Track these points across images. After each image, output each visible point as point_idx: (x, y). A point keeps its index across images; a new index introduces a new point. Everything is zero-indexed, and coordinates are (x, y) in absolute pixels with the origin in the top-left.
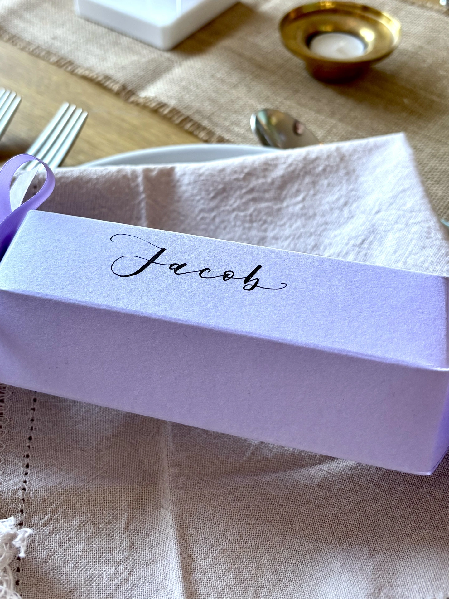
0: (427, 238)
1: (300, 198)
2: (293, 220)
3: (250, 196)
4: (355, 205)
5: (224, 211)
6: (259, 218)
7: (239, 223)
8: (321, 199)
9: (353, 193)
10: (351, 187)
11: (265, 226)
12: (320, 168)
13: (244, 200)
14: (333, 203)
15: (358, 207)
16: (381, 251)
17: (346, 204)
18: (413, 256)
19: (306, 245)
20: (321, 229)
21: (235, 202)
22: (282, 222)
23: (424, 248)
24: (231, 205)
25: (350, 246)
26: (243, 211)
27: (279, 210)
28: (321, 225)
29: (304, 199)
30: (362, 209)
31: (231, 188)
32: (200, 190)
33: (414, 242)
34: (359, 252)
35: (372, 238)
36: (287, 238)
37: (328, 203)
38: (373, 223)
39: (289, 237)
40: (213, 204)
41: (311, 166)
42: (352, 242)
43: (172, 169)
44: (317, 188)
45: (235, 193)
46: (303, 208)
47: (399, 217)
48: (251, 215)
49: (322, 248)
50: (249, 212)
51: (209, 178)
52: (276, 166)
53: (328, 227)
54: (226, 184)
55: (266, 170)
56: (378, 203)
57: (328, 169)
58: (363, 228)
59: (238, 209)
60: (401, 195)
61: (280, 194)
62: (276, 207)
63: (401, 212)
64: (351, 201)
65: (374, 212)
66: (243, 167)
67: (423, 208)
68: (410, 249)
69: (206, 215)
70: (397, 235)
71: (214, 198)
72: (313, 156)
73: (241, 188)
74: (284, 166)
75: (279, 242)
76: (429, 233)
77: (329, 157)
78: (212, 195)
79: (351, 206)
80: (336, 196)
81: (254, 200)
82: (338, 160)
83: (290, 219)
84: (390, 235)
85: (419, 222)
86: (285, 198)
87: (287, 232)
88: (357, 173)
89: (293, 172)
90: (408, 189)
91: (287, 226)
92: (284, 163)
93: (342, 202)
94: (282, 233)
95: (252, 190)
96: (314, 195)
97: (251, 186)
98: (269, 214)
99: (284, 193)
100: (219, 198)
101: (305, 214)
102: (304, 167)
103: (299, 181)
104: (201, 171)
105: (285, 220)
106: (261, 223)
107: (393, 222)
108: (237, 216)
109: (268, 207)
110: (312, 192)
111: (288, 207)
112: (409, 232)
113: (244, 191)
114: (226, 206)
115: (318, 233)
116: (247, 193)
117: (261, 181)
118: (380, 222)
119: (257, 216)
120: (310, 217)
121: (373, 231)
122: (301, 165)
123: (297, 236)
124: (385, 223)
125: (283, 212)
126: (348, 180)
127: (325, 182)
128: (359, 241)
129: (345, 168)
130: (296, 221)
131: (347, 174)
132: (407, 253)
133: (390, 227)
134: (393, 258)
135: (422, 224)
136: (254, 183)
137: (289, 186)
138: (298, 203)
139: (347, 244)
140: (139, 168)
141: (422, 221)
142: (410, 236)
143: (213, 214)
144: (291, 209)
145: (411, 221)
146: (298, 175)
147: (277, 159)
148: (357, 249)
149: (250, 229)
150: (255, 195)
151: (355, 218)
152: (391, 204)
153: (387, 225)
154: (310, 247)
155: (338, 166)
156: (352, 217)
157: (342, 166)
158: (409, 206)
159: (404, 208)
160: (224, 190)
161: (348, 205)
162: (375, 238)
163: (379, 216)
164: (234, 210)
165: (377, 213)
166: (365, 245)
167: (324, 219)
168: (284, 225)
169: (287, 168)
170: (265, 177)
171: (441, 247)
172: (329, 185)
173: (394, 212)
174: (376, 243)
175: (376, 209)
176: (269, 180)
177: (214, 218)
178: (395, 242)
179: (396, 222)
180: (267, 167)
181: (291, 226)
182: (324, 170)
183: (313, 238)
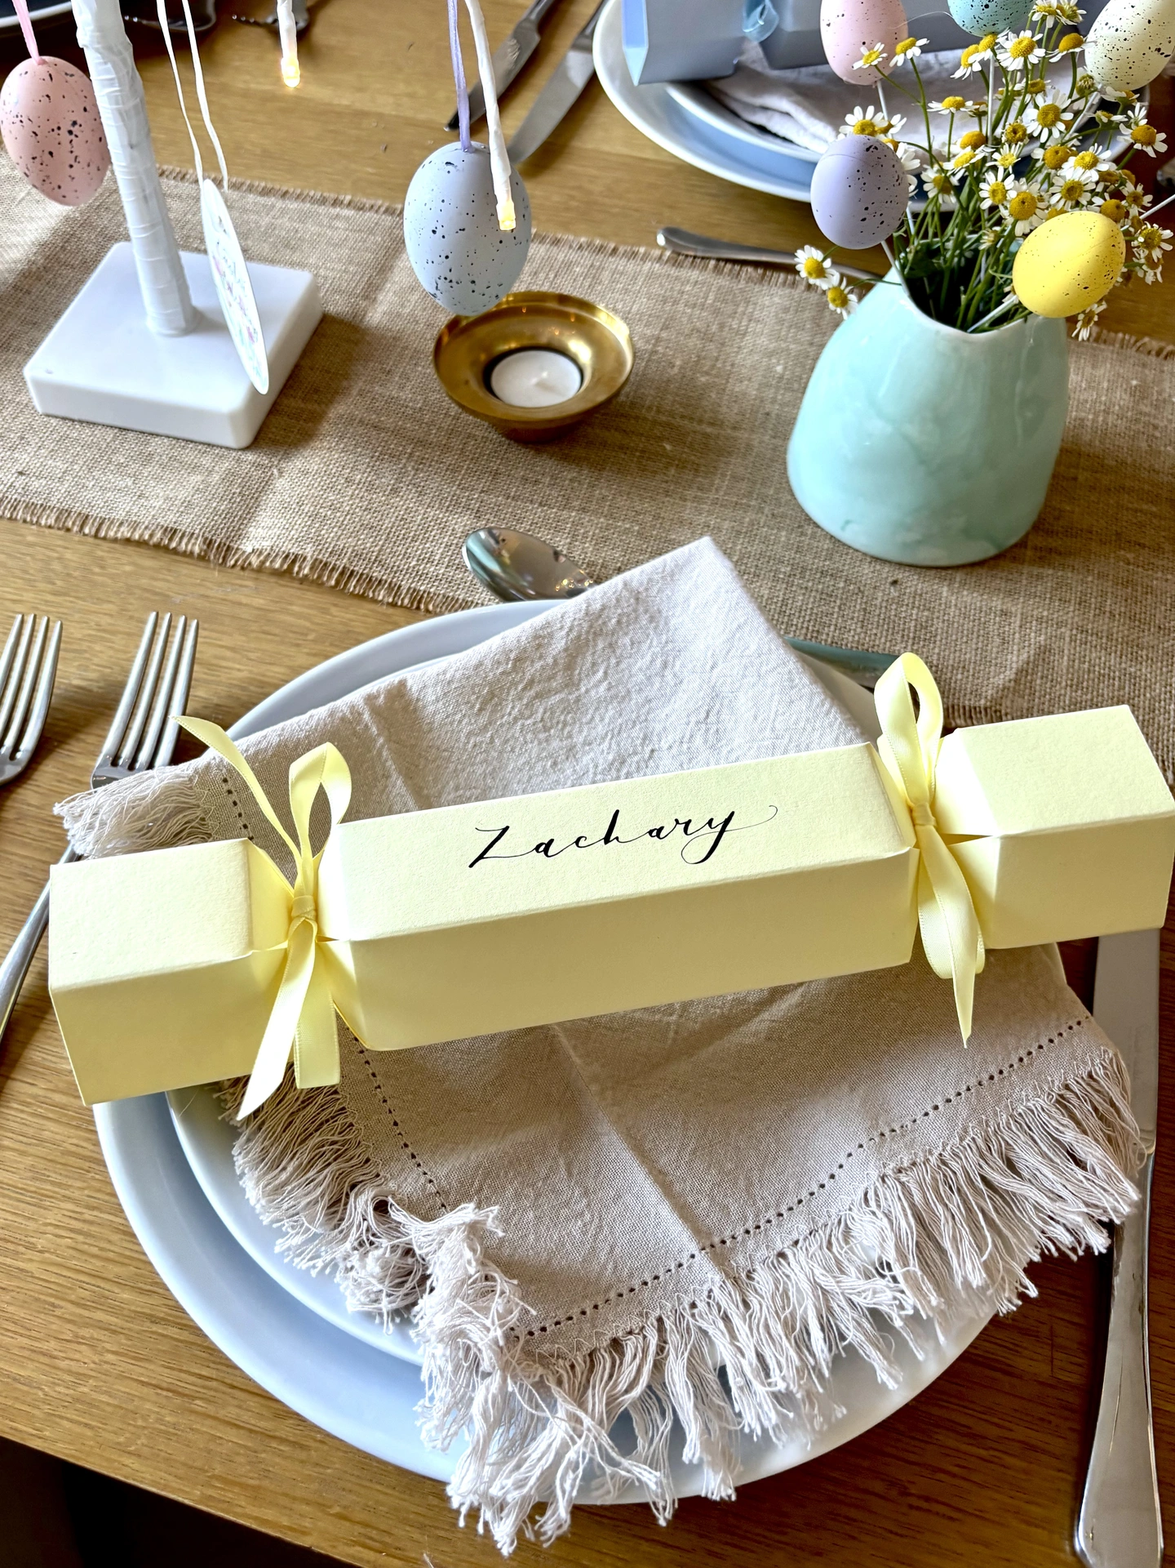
0: (792, 688)
1: (600, 674)
2: (603, 710)
3: (532, 693)
4: (678, 664)
5: (502, 725)
6: (555, 721)
7: (529, 736)
8: (630, 666)
9: (670, 646)
10: (664, 637)
11: (568, 729)
12: (614, 621)
13: (525, 701)
14: (648, 668)
15: (683, 666)
16: (736, 722)
17: (665, 665)
18: (780, 718)
19: (633, 741)
20: (644, 710)
21: (513, 708)
22: (589, 716)
23: (792, 702)
24: (510, 714)
25: (692, 724)
26: (529, 717)
27: (578, 700)
28: (643, 706)
29: (606, 673)
30: (690, 666)
31: (501, 688)
32: (458, 705)
33: (776, 697)
34: (707, 730)
35: (717, 706)
36: (603, 739)
37: (640, 669)
38: (712, 684)
39: (606, 734)
40: (483, 720)
41: (600, 622)
42: (693, 719)
43: (402, 684)
44: (618, 652)
45: (508, 693)
46: (609, 689)
47: (746, 668)
48: (542, 720)
49: (655, 739)
50: (539, 715)
51: (464, 682)
52: (551, 636)
53: (653, 705)
54: (490, 684)
55: (539, 646)
56: (709, 654)
57: (624, 620)
58: (702, 694)
59: (521, 715)
60: (738, 635)
61: (571, 677)
62: (572, 697)
63: (744, 661)
64: (671, 659)
65: (708, 667)
66: (506, 652)
67: (773, 647)
68: (774, 710)
69: (479, 739)
70: (750, 693)
71: (480, 710)
72: (598, 606)
73: (514, 684)
74: (563, 633)
75: (594, 745)
76: (792, 680)
77: (618, 600)
78: (478, 706)
79: (673, 666)
80: (648, 658)
81: (539, 696)
82: (632, 601)
83: (597, 709)
84: (741, 695)
85: (775, 668)
86: (580, 680)
87: (600, 729)
88: (664, 615)
89: (578, 637)
90: (745, 623)
91: (597, 719)
92: (562, 628)
93: (659, 662)
94: (594, 733)
95: (531, 683)
96: (618, 664)
97: (528, 676)
98: (567, 710)
99: (577, 672)
100: (489, 708)
101: (616, 696)
102: (591, 627)
103: (591, 650)
104: (448, 676)
105: (591, 712)
106: (560, 726)
107: (739, 677)
108: (523, 725)
109: (562, 701)
110: (613, 661)
111: (587, 691)
112: (765, 685)
113: (520, 687)
114: (503, 716)
115: (643, 718)
116: (524, 689)
117: (538, 665)
118: (721, 681)
119: (551, 719)
120: (624, 698)
121: (715, 695)
122: (585, 625)
123: (616, 732)
124: (729, 680)
125: (585, 701)
126: (655, 628)
127: (627, 640)
128: (703, 715)
129: (646, 611)
130: (607, 710)
131: (652, 619)
132: (772, 715)
133: (738, 684)
134: (756, 726)
135: (779, 670)
136: (531, 670)
137: (579, 660)
138: (600, 682)
139: (688, 724)
140: (356, 697)
141: (778, 666)
142: (769, 692)
143: (489, 735)
144: (593, 693)
145: (764, 669)
146: (587, 640)
147: (548, 624)
148: (703, 726)
149: (547, 741)
150: (537, 688)
151: (685, 681)
152: (728, 652)
153: (733, 683)
154: (638, 742)
155: (635, 611)
156: (681, 682)
157: (641, 609)
158: (753, 647)
159: (747, 652)
160: (492, 695)
161: (670, 667)
162: (722, 705)
163: (716, 671)
164: (516, 720)
165: (712, 668)
166: (712, 718)
167: (644, 695)
168: (593, 718)
169: (568, 634)
170: (541, 657)
171: (812, 695)
172: (633, 644)
173: (736, 661)
174: (725, 710)
175: (710, 663)
176: (550, 660)
177: (492, 737)
178: (751, 704)
179: (744, 676)
180: (540, 640)
181: (602, 720)
182: (619, 622)
183: (638, 727)
